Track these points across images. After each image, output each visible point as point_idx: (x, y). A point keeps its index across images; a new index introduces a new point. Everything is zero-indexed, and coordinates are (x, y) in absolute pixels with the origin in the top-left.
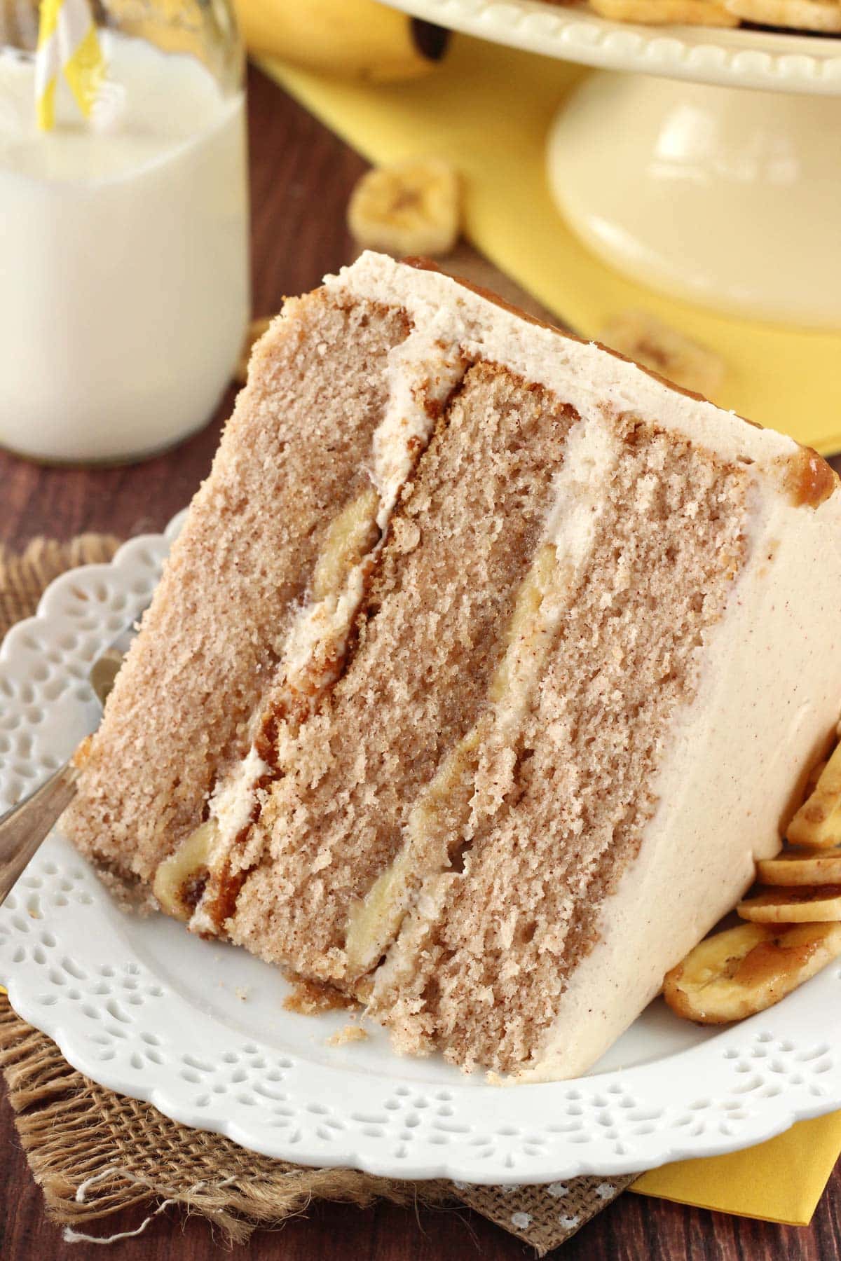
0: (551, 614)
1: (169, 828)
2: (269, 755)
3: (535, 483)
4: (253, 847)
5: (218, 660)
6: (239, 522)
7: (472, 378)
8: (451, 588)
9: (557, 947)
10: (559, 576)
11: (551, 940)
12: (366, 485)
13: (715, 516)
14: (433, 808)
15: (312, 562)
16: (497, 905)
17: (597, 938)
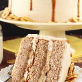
0: (50, 55)
1: (20, 78)
2: (28, 71)
3: (46, 47)
4: (29, 78)
5: (22, 65)
6: (22, 55)
7: (40, 40)
8: (41, 55)
9: (56, 79)
10: (50, 52)
11: (56, 78)
12: (32, 50)
13: (62, 45)
14: (43, 71)
15: (29, 56)
16: (51, 77)
17: (59, 78)
